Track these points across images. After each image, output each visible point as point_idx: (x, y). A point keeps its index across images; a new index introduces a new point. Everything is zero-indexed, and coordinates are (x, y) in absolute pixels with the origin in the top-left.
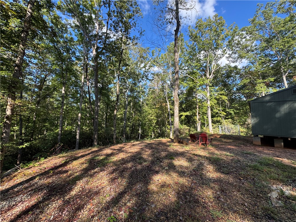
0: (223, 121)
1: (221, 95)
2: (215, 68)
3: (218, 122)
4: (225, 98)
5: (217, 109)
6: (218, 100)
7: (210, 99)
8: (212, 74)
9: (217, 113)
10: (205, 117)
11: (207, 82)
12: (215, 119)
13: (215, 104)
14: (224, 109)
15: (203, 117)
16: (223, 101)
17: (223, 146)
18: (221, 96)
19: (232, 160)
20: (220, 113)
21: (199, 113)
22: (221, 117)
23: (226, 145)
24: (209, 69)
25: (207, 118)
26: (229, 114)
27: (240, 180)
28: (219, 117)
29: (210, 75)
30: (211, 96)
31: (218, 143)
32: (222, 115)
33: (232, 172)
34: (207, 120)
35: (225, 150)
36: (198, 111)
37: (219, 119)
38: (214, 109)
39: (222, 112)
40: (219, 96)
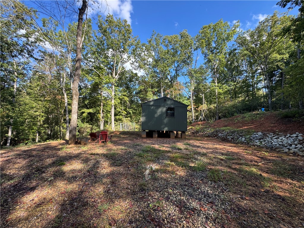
0: (123, 119)
1: (124, 95)
2: (120, 69)
3: (120, 120)
4: (126, 99)
5: (119, 108)
6: (121, 100)
7: (114, 99)
8: (118, 75)
9: (120, 112)
10: (109, 115)
11: (113, 81)
12: (117, 117)
13: (118, 103)
14: (125, 109)
15: (107, 115)
16: (125, 102)
17: (121, 141)
18: (124, 97)
19: (125, 153)
20: (122, 112)
21: (103, 111)
22: (122, 115)
23: (123, 140)
24: (116, 69)
25: (111, 116)
26: (128, 113)
27: (128, 168)
29: (116, 75)
30: (115, 95)
31: (116, 140)
32: (123, 114)
33: (124, 163)
34: (110, 118)
35: (121, 144)
36: (102, 109)
37: (121, 117)
39: (124, 111)
40: (122, 96)
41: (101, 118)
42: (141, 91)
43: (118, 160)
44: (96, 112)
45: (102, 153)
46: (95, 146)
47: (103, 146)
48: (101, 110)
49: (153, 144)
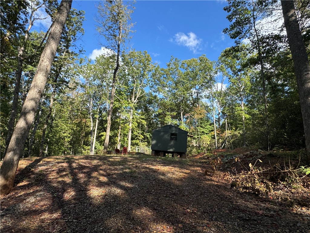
2: (139, 94)
3: (137, 144)
4: (144, 122)
12: (134, 141)
14: (142, 133)
16: (143, 125)
18: (141, 120)
20: (139, 136)
24: (135, 93)
25: (128, 140)
26: (145, 138)
28: (138, 140)
30: (133, 118)
36: (120, 132)
38: (135, 131)
41: (119, 141)
44: (114, 135)
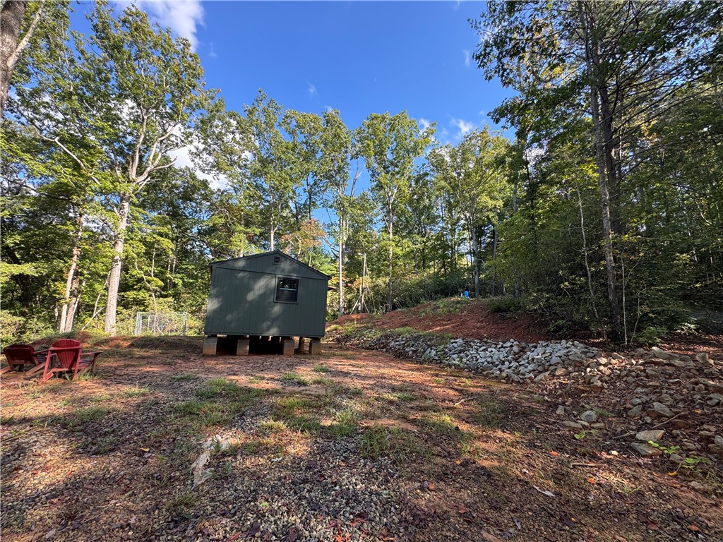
0: (151, 302)
1: (161, 235)
2: (157, 162)
4: (167, 244)
5: (141, 268)
6: (149, 245)
7: (126, 241)
8: (146, 174)
9: (140, 280)
10: (99, 287)
11: (127, 189)
12: (131, 294)
13: (138, 254)
14: (161, 272)
15: (90, 286)
16: (162, 253)
17: (130, 370)
18: (159, 238)
19: (138, 406)
20: (149, 282)
21: (77, 274)
22: (148, 290)
23: (140, 366)
24: (141, 157)
25: (107, 289)
27: (142, 454)
28: (143, 290)
29: (139, 173)
31: (115, 365)
32: (152, 287)
33: (128, 440)
34: (103, 295)
35: (131, 380)
37: (142, 294)
39: (155, 279)
40: (155, 236)
41: (68, 295)
42: (213, 229)
43: (105, 434)
44: (48, 276)
45: (47, 412)
46: (20, 391)
47: (54, 390)
48: (72, 272)
49: (234, 374)
